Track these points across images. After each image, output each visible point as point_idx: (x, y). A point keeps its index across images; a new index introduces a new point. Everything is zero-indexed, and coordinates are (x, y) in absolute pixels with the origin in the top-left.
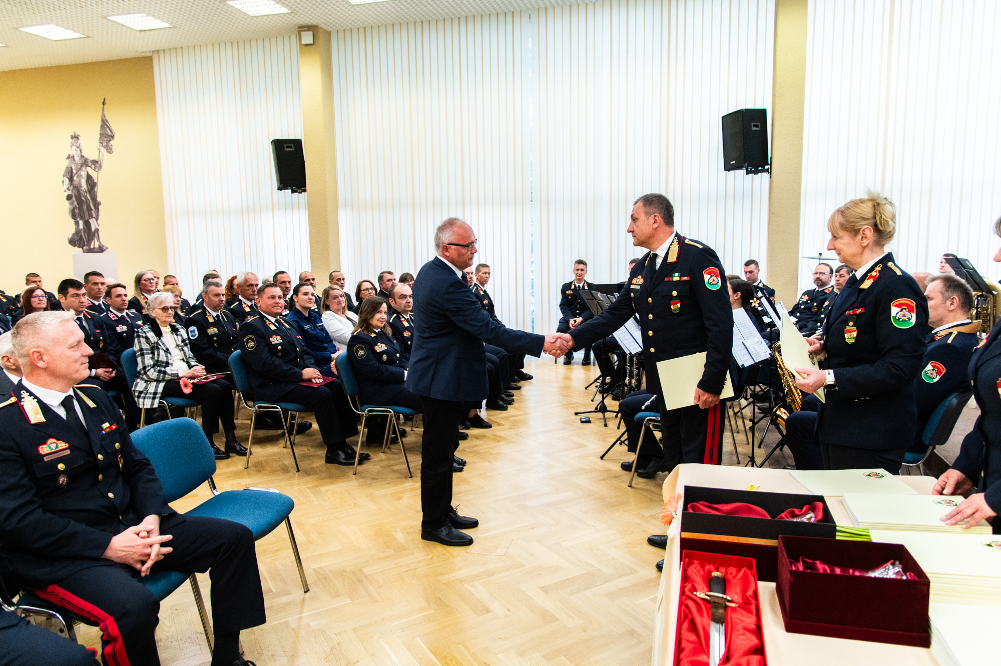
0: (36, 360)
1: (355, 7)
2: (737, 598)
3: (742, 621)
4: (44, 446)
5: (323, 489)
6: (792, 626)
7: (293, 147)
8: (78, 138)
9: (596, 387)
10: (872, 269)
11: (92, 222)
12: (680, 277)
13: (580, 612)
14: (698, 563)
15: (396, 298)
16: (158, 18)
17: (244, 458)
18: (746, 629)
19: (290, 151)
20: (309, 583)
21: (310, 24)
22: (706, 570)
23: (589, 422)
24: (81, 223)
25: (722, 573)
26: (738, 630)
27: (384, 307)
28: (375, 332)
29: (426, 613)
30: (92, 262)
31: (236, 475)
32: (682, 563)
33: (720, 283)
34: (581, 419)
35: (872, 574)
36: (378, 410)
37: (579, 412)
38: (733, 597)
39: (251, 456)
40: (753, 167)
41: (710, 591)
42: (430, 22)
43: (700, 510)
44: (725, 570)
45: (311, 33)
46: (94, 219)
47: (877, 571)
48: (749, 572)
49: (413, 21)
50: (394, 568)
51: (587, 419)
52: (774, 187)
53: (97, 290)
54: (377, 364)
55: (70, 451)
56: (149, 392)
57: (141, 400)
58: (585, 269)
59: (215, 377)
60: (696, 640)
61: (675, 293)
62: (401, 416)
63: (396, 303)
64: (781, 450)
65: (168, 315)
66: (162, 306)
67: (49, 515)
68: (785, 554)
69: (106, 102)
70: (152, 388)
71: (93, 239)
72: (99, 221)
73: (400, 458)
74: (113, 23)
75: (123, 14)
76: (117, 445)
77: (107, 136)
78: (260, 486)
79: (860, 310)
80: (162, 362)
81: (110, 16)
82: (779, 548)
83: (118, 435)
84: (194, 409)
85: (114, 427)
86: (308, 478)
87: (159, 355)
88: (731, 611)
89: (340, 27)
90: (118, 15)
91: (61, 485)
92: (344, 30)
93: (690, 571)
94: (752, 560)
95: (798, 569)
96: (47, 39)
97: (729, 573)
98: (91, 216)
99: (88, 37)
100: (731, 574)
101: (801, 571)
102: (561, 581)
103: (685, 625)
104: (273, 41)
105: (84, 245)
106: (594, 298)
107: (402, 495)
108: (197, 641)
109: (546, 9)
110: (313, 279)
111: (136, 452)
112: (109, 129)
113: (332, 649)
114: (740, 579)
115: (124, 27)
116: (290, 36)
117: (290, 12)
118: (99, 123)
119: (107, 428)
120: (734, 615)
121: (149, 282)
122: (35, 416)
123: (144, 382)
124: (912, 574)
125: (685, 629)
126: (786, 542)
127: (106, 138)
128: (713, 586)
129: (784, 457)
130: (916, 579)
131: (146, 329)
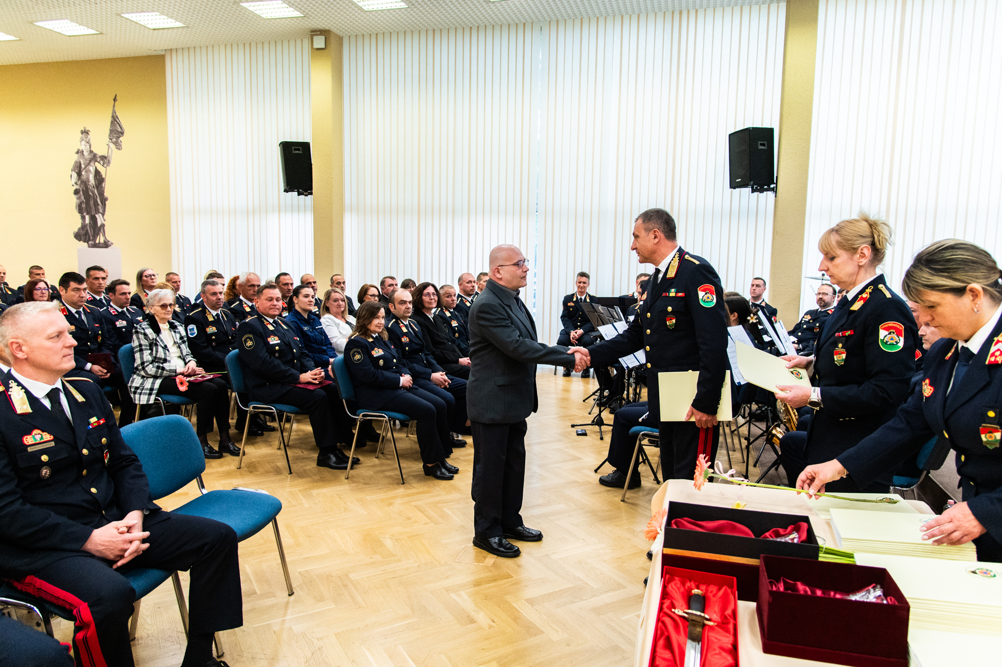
0: (15, 351)
1: (368, 13)
2: (716, 617)
3: (719, 640)
4: (29, 437)
5: (315, 492)
6: (770, 647)
7: (301, 150)
8: (88, 133)
9: (594, 400)
10: (863, 291)
11: (99, 217)
12: (676, 293)
13: (565, 626)
14: (679, 580)
15: (396, 304)
16: (172, 17)
17: (237, 458)
18: (722, 649)
19: (297, 154)
20: (293, 586)
21: (322, 28)
22: (686, 587)
23: (585, 434)
24: (87, 218)
25: (702, 590)
26: (715, 650)
27: (382, 312)
28: (372, 337)
29: (409, 621)
30: (96, 257)
31: (228, 475)
32: (662, 579)
33: (715, 301)
34: (577, 431)
35: (853, 598)
36: (373, 414)
37: (575, 424)
38: (712, 616)
39: (244, 457)
40: (758, 186)
41: (689, 608)
42: (442, 30)
43: (684, 526)
44: (706, 588)
45: (323, 37)
46: (100, 214)
47: (857, 594)
48: (729, 591)
49: (425, 29)
50: (380, 574)
51: (584, 432)
52: (779, 206)
53: (98, 285)
54: (373, 369)
55: (55, 443)
56: (145, 387)
57: (137, 396)
58: (587, 282)
59: (212, 376)
60: (671, 658)
61: (670, 309)
62: (397, 422)
63: (395, 309)
64: (776, 469)
65: (167, 312)
66: (161, 303)
67: (28, 506)
68: (766, 574)
69: (117, 98)
70: (148, 384)
71: (98, 234)
72: (105, 217)
73: (394, 464)
74: (127, 21)
75: (137, 12)
76: (104, 440)
77: (116, 132)
78: (251, 487)
79: (849, 332)
80: (160, 359)
81: (124, 14)
82: (761, 569)
83: (106, 430)
84: (189, 407)
85: (102, 422)
86: (300, 481)
87: (157, 352)
88: (708, 630)
89: (352, 32)
90: (132, 12)
91: (44, 476)
92: (356, 36)
93: (670, 588)
94: (733, 579)
95: (779, 589)
96: (62, 34)
97: (709, 591)
98: (97, 211)
99: (101, 33)
100: (712, 592)
101: (781, 592)
102: (547, 594)
103: (661, 642)
104: (286, 44)
105: (89, 240)
106: (595, 310)
107: (393, 501)
108: (178, 640)
109: (557, 21)
110: (315, 282)
111: (125, 447)
112: (120, 125)
113: (313, 654)
114: (720, 598)
115: (137, 25)
116: (302, 40)
117: (303, 16)
118: (110, 119)
119: (95, 422)
120: (712, 634)
121: (150, 278)
122: (22, 406)
123: (140, 378)
124: (893, 599)
125: (660, 646)
126: (767, 562)
127: (115, 134)
128: (693, 604)
129: (779, 476)
130: (897, 603)
131: (145, 325)
